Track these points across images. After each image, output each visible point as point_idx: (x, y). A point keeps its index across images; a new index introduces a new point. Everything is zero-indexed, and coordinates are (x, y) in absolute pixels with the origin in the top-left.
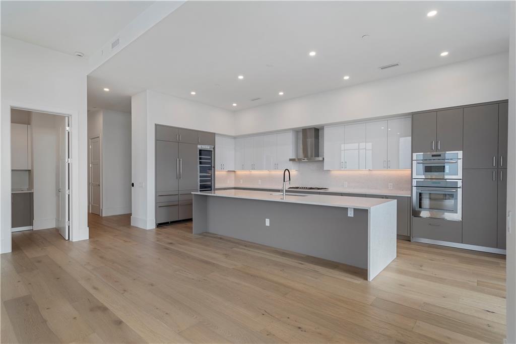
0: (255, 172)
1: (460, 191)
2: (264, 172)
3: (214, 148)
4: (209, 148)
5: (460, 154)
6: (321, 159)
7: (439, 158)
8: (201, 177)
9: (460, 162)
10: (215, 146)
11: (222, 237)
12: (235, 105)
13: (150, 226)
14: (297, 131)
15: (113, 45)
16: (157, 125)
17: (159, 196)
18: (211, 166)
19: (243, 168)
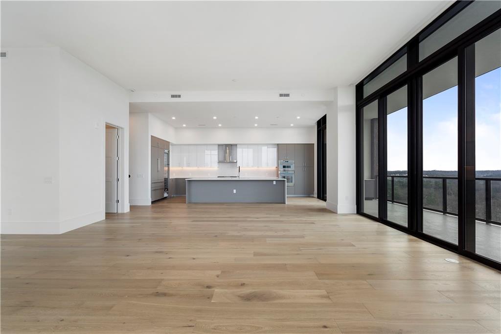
1: (294, 175)
2: (195, 168)
3: (169, 152)
4: (167, 151)
6: (236, 161)
7: (287, 162)
8: (165, 171)
10: (169, 150)
12: (184, 125)
13: (150, 204)
14: (219, 145)
15: (173, 96)
16: (152, 136)
17: (152, 183)
18: (167, 164)
19: (179, 165)
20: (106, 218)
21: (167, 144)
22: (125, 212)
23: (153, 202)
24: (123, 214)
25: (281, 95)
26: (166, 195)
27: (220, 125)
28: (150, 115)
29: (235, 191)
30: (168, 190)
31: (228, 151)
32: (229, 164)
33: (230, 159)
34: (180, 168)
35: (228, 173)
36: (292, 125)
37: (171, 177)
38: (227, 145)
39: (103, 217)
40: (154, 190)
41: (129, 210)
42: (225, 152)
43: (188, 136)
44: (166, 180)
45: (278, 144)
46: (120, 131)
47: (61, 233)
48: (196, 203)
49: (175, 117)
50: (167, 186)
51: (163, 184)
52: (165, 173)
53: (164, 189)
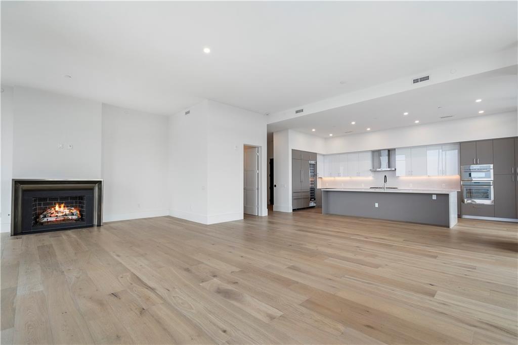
0: (338, 179)
1: (492, 187)
2: (348, 178)
3: (316, 163)
5: (492, 166)
6: (393, 169)
8: (311, 181)
9: (492, 171)
10: (316, 161)
12: (331, 135)
13: (291, 211)
14: (373, 152)
15: (297, 112)
16: (292, 150)
17: (293, 193)
18: (315, 175)
19: (331, 175)
20: (244, 218)
21: (314, 156)
22: (263, 215)
23: (294, 210)
24: (261, 217)
25: (416, 81)
26: (312, 204)
27: (369, 129)
28: (290, 131)
29: (377, 205)
30: (315, 200)
34: (332, 179)
36: (481, 112)
37: (319, 186)
39: (242, 217)
40: (295, 199)
41: (267, 215)
43: (338, 145)
44: (313, 190)
45: (460, 143)
46: (259, 148)
47: (208, 224)
48: (332, 215)
49: (315, 129)
50: (313, 195)
51: (309, 194)
52: (311, 184)
53: (310, 199)
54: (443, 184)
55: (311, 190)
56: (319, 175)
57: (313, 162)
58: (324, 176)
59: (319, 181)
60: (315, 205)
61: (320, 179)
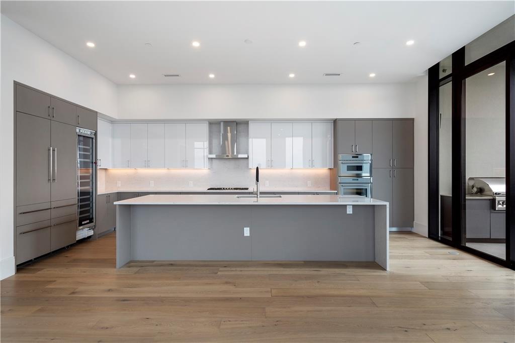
2: (162, 171)
3: (96, 134)
4: (89, 133)
6: (244, 156)
7: (357, 159)
8: (82, 178)
10: (96, 132)
11: (173, 263)
12: (133, 77)
18: (91, 161)
19: (128, 165)
21: (90, 117)
26: (84, 233)
29: (247, 232)
30: (91, 221)
31: (229, 135)
32: (232, 163)
33: (233, 152)
34: (130, 171)
35: (230, 177)
37: (103, 188)
38: (228, 123)
42: (225, 138)
44: (86, 199)
45: (335, 122)
50: (88, 211)
51: (75, 210)
52: (82, 184)
53: (78, 222)
54: (308, 182)
55: (81, 200)
56: (101, 164)
57: (87, 132)
58: (114, 166)
59: (101, 177)
60: (91, 233)
61: (103, 172)
